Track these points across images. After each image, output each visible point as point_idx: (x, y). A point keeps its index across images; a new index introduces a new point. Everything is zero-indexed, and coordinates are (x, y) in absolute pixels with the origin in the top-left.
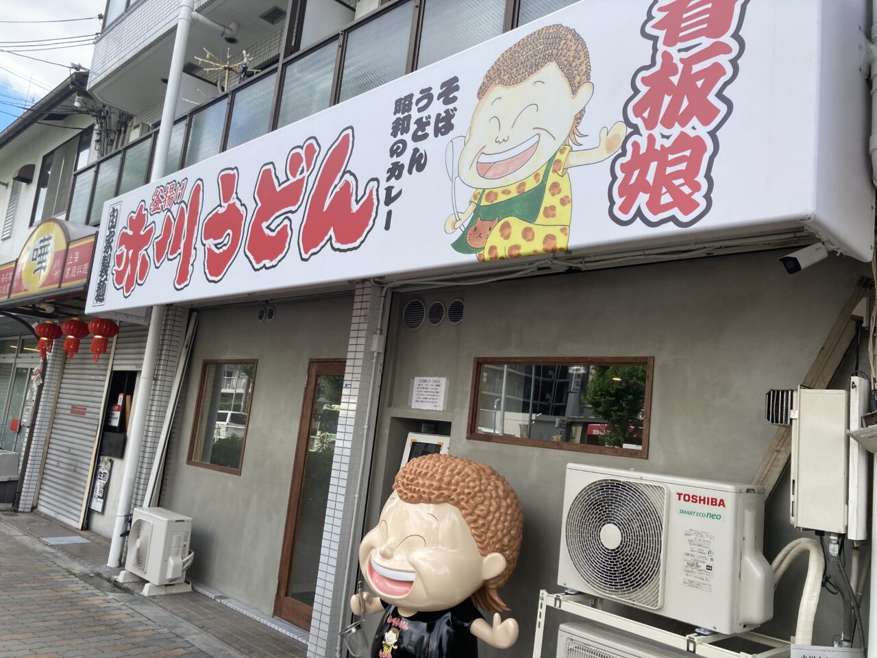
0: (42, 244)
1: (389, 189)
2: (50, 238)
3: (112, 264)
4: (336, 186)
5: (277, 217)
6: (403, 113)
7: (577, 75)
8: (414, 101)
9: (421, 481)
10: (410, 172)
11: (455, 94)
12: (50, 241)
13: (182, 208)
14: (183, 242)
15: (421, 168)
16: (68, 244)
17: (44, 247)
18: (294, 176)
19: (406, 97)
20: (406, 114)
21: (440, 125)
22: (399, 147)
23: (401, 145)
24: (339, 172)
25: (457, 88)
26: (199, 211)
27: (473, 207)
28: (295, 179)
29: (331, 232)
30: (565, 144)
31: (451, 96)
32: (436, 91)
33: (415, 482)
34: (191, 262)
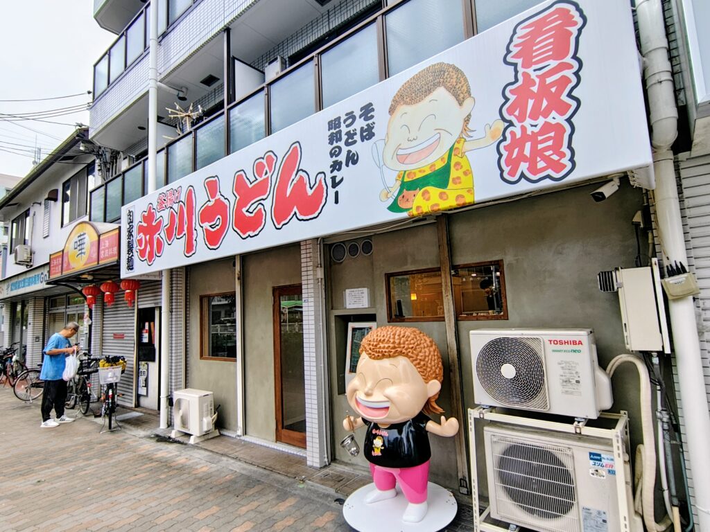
0: (80, 238)
1: (334, 178)
2: (84, 234)
3: (135, 245)
4: (293, 180)
5: (252, 204)
6: (335, 129)
7: (460, 93)
8: (342, 121)
9: (382, 345)
10: (347, 165)
11: (372, 113)
12: (85, 236)
13: (181, 206)
14: (186, 227)
15: (355, 162)
16: (99, 236)
17: (81, 240)
18: (261, 177)
19: (335, 120)
20: (337, 130)
21: (365, 134)
22: (336, 151)
23: (337, 150)
24: (294, 170)
25: (373, 110)
26: (194, 205)
27: (399, 183)
28: (262, 179)
29: (295, 209)
30: (460, 138)
31: (369, 115)
32: (357, 113)
33: (378, 346)
34: (194, 239)
